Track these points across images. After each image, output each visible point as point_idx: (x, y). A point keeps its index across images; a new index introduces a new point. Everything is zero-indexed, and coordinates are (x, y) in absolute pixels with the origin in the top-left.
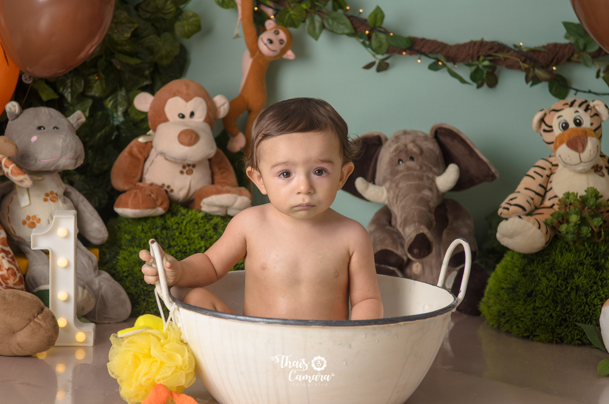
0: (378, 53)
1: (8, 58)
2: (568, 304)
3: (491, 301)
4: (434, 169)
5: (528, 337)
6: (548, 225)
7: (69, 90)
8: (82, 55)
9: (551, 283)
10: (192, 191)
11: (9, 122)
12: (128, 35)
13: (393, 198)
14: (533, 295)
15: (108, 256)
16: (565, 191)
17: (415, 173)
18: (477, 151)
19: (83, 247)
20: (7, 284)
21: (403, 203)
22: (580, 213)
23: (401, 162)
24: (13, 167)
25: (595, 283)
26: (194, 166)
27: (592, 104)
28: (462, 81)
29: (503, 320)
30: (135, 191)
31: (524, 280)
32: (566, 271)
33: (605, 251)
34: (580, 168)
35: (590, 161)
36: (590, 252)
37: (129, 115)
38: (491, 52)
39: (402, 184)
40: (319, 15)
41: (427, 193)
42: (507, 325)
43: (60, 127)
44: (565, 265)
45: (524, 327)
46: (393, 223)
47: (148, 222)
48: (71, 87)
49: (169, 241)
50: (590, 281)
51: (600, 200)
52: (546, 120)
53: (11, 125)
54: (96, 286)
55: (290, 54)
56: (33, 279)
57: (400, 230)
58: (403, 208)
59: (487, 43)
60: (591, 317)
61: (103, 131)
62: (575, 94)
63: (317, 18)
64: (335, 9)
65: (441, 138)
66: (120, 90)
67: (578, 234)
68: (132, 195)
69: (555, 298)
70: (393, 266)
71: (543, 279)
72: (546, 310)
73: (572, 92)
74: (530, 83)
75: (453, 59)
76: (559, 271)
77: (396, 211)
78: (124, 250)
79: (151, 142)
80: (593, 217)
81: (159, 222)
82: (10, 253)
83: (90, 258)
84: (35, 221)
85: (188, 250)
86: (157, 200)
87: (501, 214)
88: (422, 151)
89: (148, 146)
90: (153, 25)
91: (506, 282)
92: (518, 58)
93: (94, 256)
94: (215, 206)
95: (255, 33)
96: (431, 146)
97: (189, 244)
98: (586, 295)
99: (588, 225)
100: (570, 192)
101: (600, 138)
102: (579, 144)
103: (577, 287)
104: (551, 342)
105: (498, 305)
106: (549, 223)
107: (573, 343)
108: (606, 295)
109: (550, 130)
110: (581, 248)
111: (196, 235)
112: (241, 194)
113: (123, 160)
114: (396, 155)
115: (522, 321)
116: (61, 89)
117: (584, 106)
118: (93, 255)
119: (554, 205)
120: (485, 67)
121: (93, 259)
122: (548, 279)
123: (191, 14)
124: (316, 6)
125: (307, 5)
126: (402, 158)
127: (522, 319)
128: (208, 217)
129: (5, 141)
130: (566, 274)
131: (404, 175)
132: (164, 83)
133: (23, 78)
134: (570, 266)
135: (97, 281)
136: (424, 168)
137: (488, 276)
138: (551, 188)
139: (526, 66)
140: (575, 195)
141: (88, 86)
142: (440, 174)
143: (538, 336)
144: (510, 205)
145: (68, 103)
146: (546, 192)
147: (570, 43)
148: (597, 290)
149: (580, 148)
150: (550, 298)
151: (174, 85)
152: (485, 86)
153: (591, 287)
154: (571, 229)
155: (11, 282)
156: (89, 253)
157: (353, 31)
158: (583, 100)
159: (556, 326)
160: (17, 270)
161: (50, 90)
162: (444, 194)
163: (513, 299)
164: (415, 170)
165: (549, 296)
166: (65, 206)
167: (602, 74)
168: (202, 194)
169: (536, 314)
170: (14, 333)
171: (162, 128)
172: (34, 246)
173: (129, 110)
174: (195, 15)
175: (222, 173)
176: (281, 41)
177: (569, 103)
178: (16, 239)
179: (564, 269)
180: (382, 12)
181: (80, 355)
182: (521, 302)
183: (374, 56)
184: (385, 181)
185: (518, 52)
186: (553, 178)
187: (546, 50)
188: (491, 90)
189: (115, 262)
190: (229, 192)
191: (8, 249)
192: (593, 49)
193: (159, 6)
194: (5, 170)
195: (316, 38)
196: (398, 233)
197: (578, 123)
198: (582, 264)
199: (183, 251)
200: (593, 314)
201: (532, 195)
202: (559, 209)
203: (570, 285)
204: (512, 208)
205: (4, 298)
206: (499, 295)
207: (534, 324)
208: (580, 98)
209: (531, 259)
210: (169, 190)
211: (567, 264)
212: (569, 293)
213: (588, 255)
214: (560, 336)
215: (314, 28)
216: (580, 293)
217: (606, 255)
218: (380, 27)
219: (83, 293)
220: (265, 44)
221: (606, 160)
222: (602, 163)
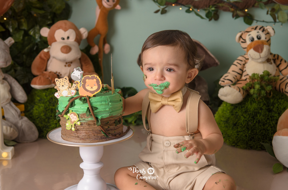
0: (161, 5)
2: (255, 130)
5: (234, 146)
7: (11, 27)
9: (246, 119)
14: (237, 125)
15: (29, 108)
16: (253, 73)
18: (208, 52)
22: (260, 84)
25: (268, 119)
26: (71, 63)
27: (266, 28)
28: (202, 18)
30: (41, 76)
31: (232, 117)
32: (253, 113)
33: (273, 102)
34: (260, 60)
35: (265, 57)
38: (216, 3)
44: (253, 110)
45: (232, 141)
48: (12, 25)
50: (265, 118)
51: (270, 76)
52: (243, 37)
54: (20, 125)
55: (118, 7)
61: (29, 46)
62: (257, 23)
66: (36, 26)
67: (260, 94)
68: (39, 79)
71: (242, 117)
72: (243, 133)
73: (254, 22)
74: (235, 18)
75: (198, 8)
76: (249, 113)
78: (37, 105)
79: (49, 51)
80: (267, 85)
83: (16, 111)
86: (52, 80)
87: (221, 84)
91: (223, 118)
92: (229, 6)
98: (264, 125)
99: (264, 90)
101: (270, 45)
102: (260, 49)
103: (259, 121)
104: (246, 148)
106: (245, 88)
108: (274, 125)
109: (245, 42)
110: (261, 101)
115: (231, 138)
116: (7, 26)
117: (262, 29)
119: (247, 79)
120: (213, 11)
122: (244, 117)
130: (253, 114)
134: (255, 111)
135: (20, 122)
138: (245, 71)
139: (232, 9)
140: (258, 75)
141: (20, 24)
143: (240, 145)
144: (225, 79)
145: (11, 33)
146: (243, 72)
148: (269, 122)
149: (260, 51)
150: (246, 127)
152: (213, 20)
153: (266, 121)
154: (256, 92)
158: (261, 26)
159: (248, 141)
161: (1, 27)
163: (227, 127)
165: (245, 125)
167: (269, 13)
169: (238, 135)
171: (54, 44)
175: (86, 65)
176: (113, 1)
177: (254, 28)
181: (5, 164)
182: (230, 128)
183: (159, 7)
185: (229, 3)
186: (247, 65)
187: (242, 2)
188: (216, 22)
189: (32, 111)
192: (265, 0)
197: (259, 38)
198: (261, 109)
200: (267, 135)
201: (236, 74)
202: (250, 81)
203: (255, 120)
204: (226, 81)
206: (220, 124)
207: (237, 139)
208: (260, 25)
209: (235, 106)
210: (59, 75)
211: (254, 109)
213: (264, 104)
214: (250, 146)
216: (260, 124)
217: (273, 104)
219: (10, 130)
220: (106, 2)
221: (273, 56)
222: (271, 57)
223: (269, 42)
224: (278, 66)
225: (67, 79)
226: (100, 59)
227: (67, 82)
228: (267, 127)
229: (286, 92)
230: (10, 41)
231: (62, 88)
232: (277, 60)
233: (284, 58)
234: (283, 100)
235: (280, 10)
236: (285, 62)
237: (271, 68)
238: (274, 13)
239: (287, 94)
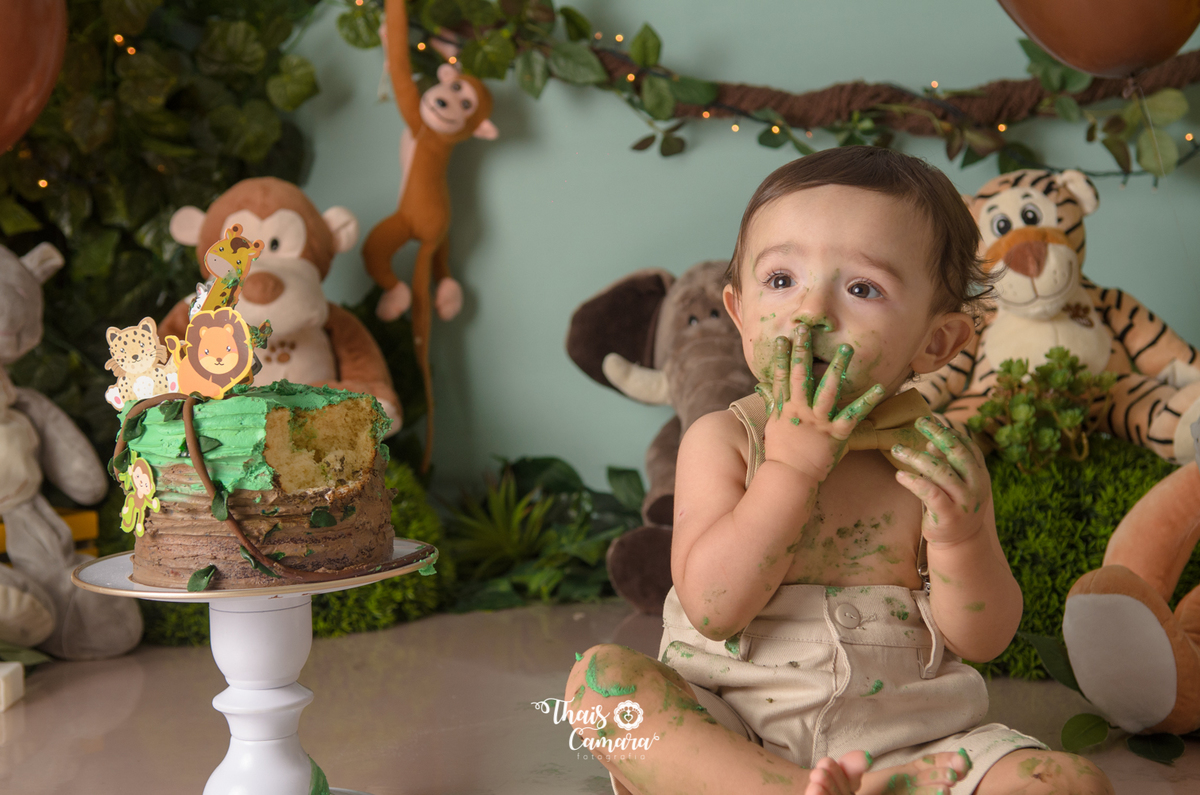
0: (658, 118)
6: (974, 431)
7: (67, 215)
12: (159, 101)
13: (678, 392)
17: (717, 341)
21: (691, 401)
22: (1036, 401)
23: (693, 322)
25: (1072, 546)
26: (292, 345)
27: (1058, 179)
32: (1011, 524)
33: (1095, 478)
34: (1036, 309)
35: (1055, 296)
36: (1062, 483)
38: (876, 104)
39: (693, 364)
40: (540, 50)
48: (71, 207)
50: (1061, 543)
51: (1081, 374)
55: (487, 130)
59: (867, 87)
61: (137, 291)
63: (538, 58)
64: (572, 40)
67: (1032, 441)
74: (959, 159)
75: (805, 123)
80: (1063, 408)
83: (54, 529)
90: (229, 87)
92: (931, 111)
95: (414, 90)
98: (1053, 573)
99: (1052, 425)
101: (1080, 248)
102: (1030, 259)
103: (1035, 557)
106: (976, 424)
107: (1029, 674)
110: (1045, 474)
114: (685, 309)
116: (51, 213)
117: (1043, 184)
119: (988, 389)
120: (867, 132)
123: (299, 63)
124: (531, 34)
126: (695, 313)
131: (695, 346)
134: (1018, 514)
135: (69, 575)
138: (983, 357)
139: (946, 126)
140: (1023, 366)
141: (102, 205)
145: (67, 238)
146: (974, 362)
147: (1035, 79)
149: (1032, 268)
151: (242, 189)
153: (1063, 556)
154: (1018, 436)
156: (57, 520)
157: (606, 78)
158: (1043, 174)
164: (717, 334)
167: (1100, 135)
174: (304, 63)
175: (356, 359)
176: (466, 104)
177: (1012, 181)
179: (1007, 520)
180: (654, 35)
183: (650, 124)
184: (666, 360)
185: (929, 101)
186: (987, 335)
187: (986, 93)
192: (1079, 86)
193: (235, 49)
195: (538, 96)
197: (1030, 218)
198: (1043, 507)
203: (1019, 552)
211: (1012, 509)
213: (1057, 488)
215: (532, 75)
216: (1040, 568)
217: (1096, 488)
218: (657, 66)
219: (20, 600)
220: (433, 109)
221: (1096, 294)
222: (1089, 300)
223: (1073, 235)
224: (1121, 338)
225: (151, 329)
226: (418, 341)
227: (153, 341)
229: (1150, 439)
230: (44, 258)
231: (133, 367)
232: (1114, 313)
233: (1148, 302)
234: (1138, 473)
235: (1145, 124)
236: (1151, 317)
237: (1087, 344)
238: (1122, 137)
239: (1158, 449)
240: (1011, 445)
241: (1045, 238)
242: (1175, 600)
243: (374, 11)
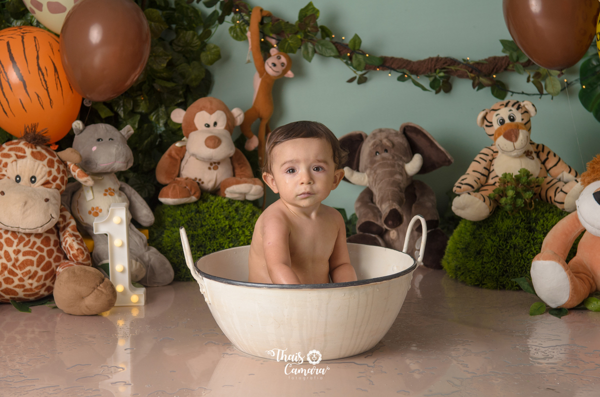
0: (358, 70)
1: (72, 88)
2: (508, 259)
3: (450, 259)
4: (403, 158)
5: (478, 285)
6: (492, 199)
7: (122, 109)
8: (129, 83)
9: (495, 243)
10: (218, 182)
11: (76, 136)
12: (165, 65)
13: (373, 182)
14: (481, 253)
15: (156, 235)
16: (503, 172)
17: (389, 162)
18: (436, 143)
19: (136, 229)
20: (77, 260)
21: (380, 186)
22: (515, 188)
23: (378, 154)
24: (79, 171)
25: (528, 242)
26: (219, 163)
27: (522, 104)
28: (424, 89)
29: (459, 273)
30: (174, 184)
31: (474, 242)
32: (506, 234)
33: (536, 217)
34: (514, 154)
35: (522, 148)
36: (524, 218)
37: (168, 125)
38: (445, 66)
39: (379, 171)
40: (311, 42)
41: (398, 177)
42: (462, 276)
43: (114, 138)
45: (475, 278)
46: (374, 201)
47: (185, 207)
48: (124, 106)
49: (201, 221)
50: (524, 241)
51: (531, 178)
52: (488, 117)
53: (77, 139)
54: (146, 259)
55: (290, 74)
56: (98, 255)
57: (378, 206)
58: (380, 189)
59: (442, 59)
60: (526, 268)
61: (149, 139)
62: (512, 95)
63: (310, 45)
64: (323, 38)
65: (409, 134)
66: (161, 107)
67: (514, 204)
68: (172, 188)
69: (498, 255)
70: (375, 234)
71: (489, 241)
72: (491, 264)
73: (509, 94)
74: (477, 88)
75: (417, 73)
76: (500, 234)
77: (375, 191)
78: (168, 229)
79: (185, 146)
80: (525, 191)
81: (193, 207)
82: (79, 237)
83: (141, 237)
84: (98, 211)
85: (216, 228)
86: (191, 190)
87: (455, 191)
88: (393, 145)
89: (183, 150)
90: (184, 56)
91: (460, 244)
92: (466, 69)
93: (145, 235)
94: (235, 193)
95: (262, 59)
96: (400, 140)
97: (217, 224)
98: (522, 252)
99: (521, 197)
100: (507, 173)
101: (529, 130)
102: (513, 136)
103: (515, 245)
104: (496, 288)
105: (455, 261)
106: (492, 196)
107: (513, 288)
108: (537, 251)
109: (490, 125)
110: (518, 215)
111: (222, 216)
112: (255, 183)
113: (164, 160)
114: (374, 149)
115: (474, 273)
116: (116, 108)
117: (516, 106)
118: (143, 235)
119: (495, 183)
120: (441, 77)
121: (143, 238)
122: (492, 240)
123: (213, 46)
124: (308, 36)
125: (301, 36)
126: (378, 151)
127: (473, 272)
128: (231, 202)
129: (72, 152)
130: (506, 236)
131: (380, 164)
132: (195, 100)
133: (84, 103)
134: (509, 230)
135: (147, 254)
136: (396, 158)
137: (448, 239)
138: (493, 170)
139: (473, 75)
141: (136, 104)
142: (408, 162)
143: (486, 284)
144: (462, 184)
145: (121, 118)
146: (490, 173)
147: (506, 56)
148: (530, 247)
149: (514, 139)
150: (494, 255)
151: (201, 101)
152: (442, 91)
153: (525, 245)
154: (509, 201)
155: (80, 259)
156: (140, 233)
157: (338, 54)
158: (515, 101)
159: (499, 276)
160: (85, 249)
161: (107, 110)
162: (412, 177)
163: (466, 257)
164: (388, 159)
165: (494, 253)
166: (120, 198)
167: (532, 79)
168: (226, 184)
169: (484, 267)
170: (83, 298)
171: (193, 135)
172: (96, 231)
173: (169, 122)
174: (216, 47)
175: (241, 167)
176: (283, 64)
177: (505, 104)
178: (84, 225)
179: (505, 232)
180: (359, 38)
181: (135, 313)
182: (472, 259)
183: (355, 72)
184: (366, 169)
185: (466, 65)
186: (495, 162)
187: (487, 62)
188: (447, 94)
189: (161, 239)
190: (245, 182)
191: (77, 233)
192: (524, 60)
193: (188, 41)
194: (73, 174)
195: (310, 60)
196: (377, 208)
197: (512, 119)
198: (518, 228)
199: (212, 229)
200: (527, 266)
201: (479, 175)
202: (499, 186)
203: (509, 244)
204: (463, 187)
205: (74, 273)
206: (455, 253)
207: (482, 275)
209: (479, 225)
210: (200, 182)
211: (506, 228)
212: (509, 250)
213: (522, 220)
214: (502, 284)
215: (308, 53)
216: (517, 250)
217: (536, 220)
218: (359, 50)
219: (136, 264)
220: (270, 67)
221: (535, 147)
222: (532, 149)
223: (527, 125)
224: (543, 163)
226: (260, 158)
228: (527, 255)
229: (555, 201)
230: (128, 130)
232: (541, 154)
233: (553, 149)
234: (551, 214)
235: (548, 75)
236: (555, 155)
237: (532, 166)
238: (539, 80)
239: (558, 206)
240: (506, 204)
241: (518, 127)
242: (567, 261)
243: (243, 25)
